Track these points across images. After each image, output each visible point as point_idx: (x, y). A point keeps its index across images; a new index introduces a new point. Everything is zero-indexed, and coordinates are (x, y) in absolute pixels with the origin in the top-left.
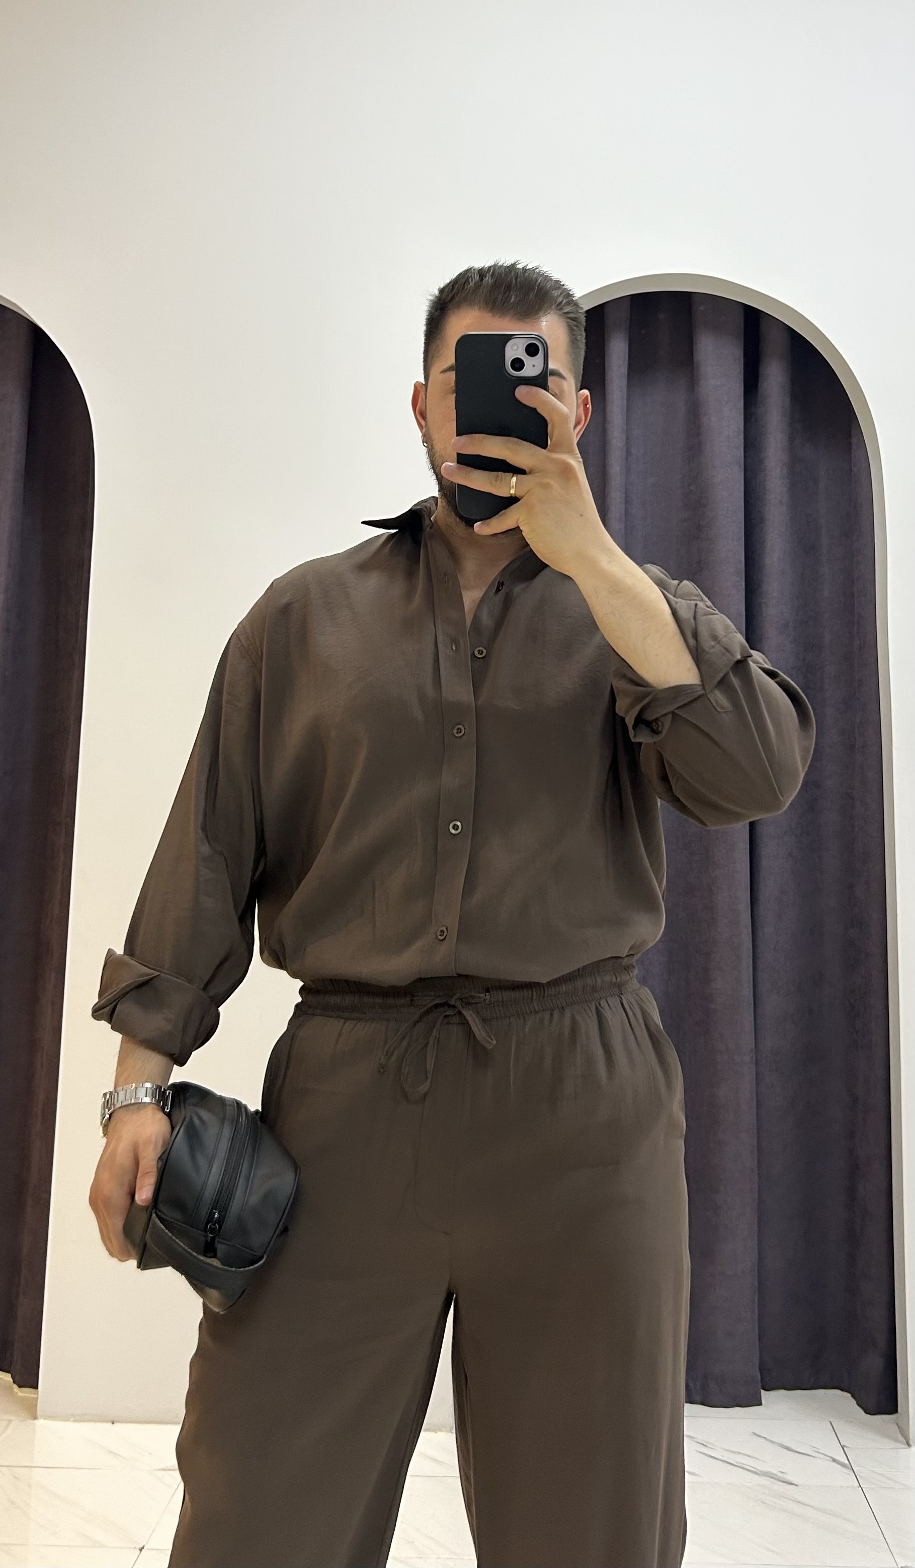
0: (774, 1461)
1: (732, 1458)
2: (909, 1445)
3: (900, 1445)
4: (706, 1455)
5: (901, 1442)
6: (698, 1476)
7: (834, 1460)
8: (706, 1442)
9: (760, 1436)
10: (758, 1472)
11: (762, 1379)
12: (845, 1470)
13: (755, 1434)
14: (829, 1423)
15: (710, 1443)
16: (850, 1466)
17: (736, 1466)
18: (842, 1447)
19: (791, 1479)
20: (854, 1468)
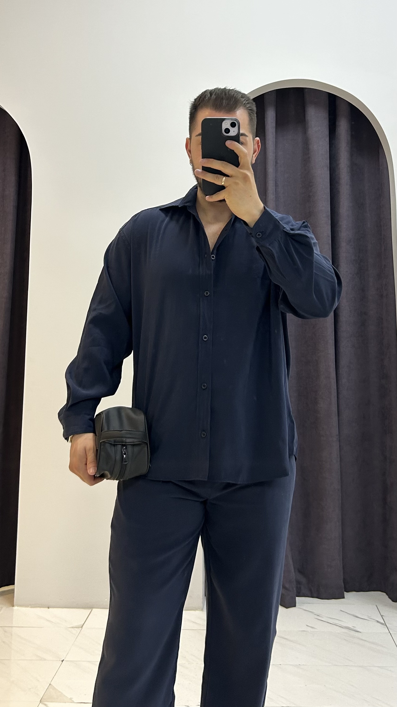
0: (350, 622)
1: (330, 621)
4: (319, 619)
6: (315, 628)
7: (378, 622)
8: (319, 614)
9: (344, 612)
10: (343, 627)
11: (345, 586)
12: (383, 626)
13: (341, 610)
14: (375, 606)
15: (321, 616)
16: (385, 625)
17: (332, 624)
18: (382, 616)
19: (358, 630)
20: (387, 625)
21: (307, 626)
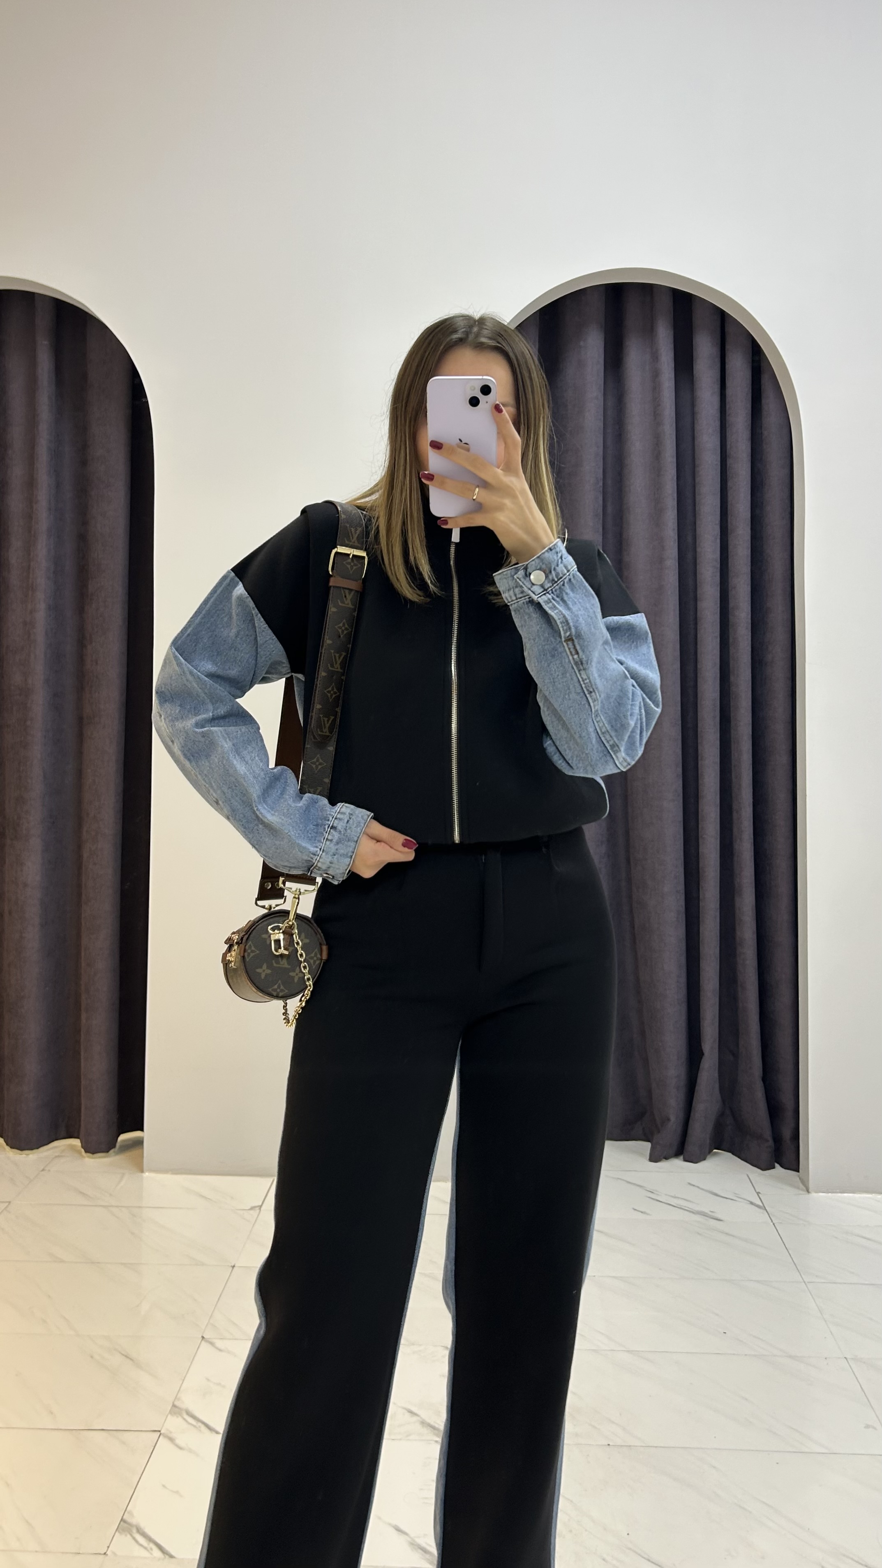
0: (707, 1204)
1: (674, 1202)
2: (808, 1191)
3: (801, 1192)
4: (653, 1199)
5: (802, 1190)
6: (648, 1214)
7: (752, 1203)
8: (654, 1190)
9: (694, 1186)
10: (694, 1211)
12: (761, 1211)
13: (689, 1184)
14: (746, 1176)
15: (657, 1191)
16: (764, 1208)
17: (676, 1207)
18: (758, 1193)
19: (719, 1216)
20: (767, 1208)
21: (635, 1210)
